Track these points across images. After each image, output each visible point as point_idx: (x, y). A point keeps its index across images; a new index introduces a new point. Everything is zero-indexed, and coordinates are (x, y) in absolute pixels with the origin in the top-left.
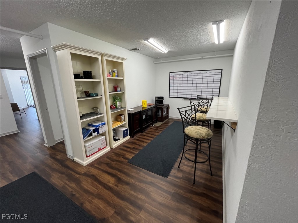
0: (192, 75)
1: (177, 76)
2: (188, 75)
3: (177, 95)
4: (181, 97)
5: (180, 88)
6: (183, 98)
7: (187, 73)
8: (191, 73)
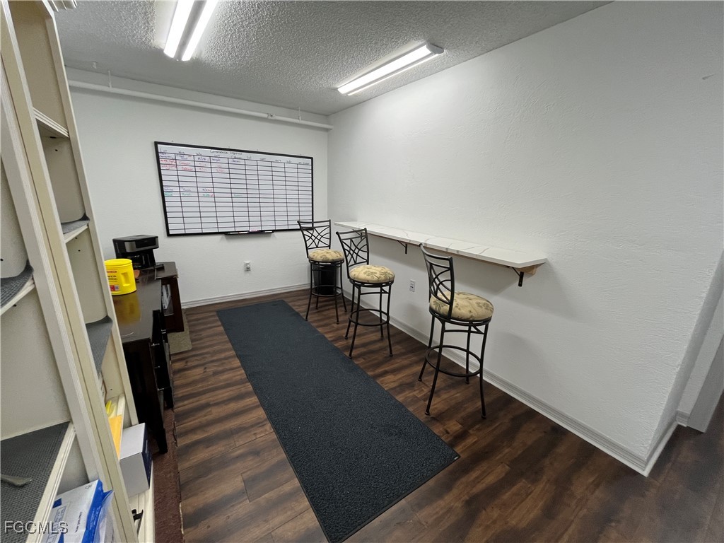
0: (242, 162)
1: (192, 158)
2: (231, 161)
3: (199, 226)
4: (216, 230)
5: (207, 202)
6: (226, 234)
7: (223, 154)
8: (238, 155)
